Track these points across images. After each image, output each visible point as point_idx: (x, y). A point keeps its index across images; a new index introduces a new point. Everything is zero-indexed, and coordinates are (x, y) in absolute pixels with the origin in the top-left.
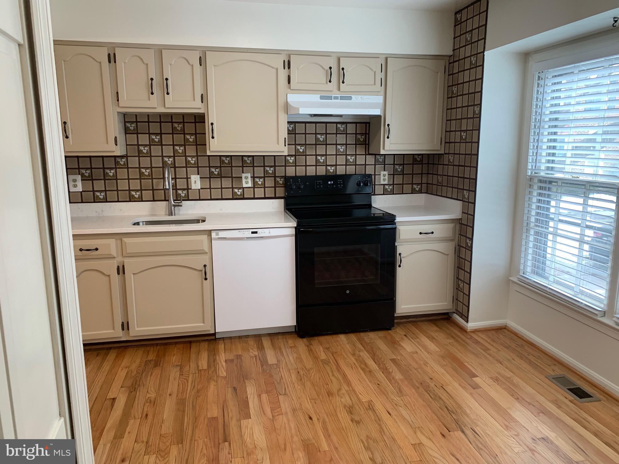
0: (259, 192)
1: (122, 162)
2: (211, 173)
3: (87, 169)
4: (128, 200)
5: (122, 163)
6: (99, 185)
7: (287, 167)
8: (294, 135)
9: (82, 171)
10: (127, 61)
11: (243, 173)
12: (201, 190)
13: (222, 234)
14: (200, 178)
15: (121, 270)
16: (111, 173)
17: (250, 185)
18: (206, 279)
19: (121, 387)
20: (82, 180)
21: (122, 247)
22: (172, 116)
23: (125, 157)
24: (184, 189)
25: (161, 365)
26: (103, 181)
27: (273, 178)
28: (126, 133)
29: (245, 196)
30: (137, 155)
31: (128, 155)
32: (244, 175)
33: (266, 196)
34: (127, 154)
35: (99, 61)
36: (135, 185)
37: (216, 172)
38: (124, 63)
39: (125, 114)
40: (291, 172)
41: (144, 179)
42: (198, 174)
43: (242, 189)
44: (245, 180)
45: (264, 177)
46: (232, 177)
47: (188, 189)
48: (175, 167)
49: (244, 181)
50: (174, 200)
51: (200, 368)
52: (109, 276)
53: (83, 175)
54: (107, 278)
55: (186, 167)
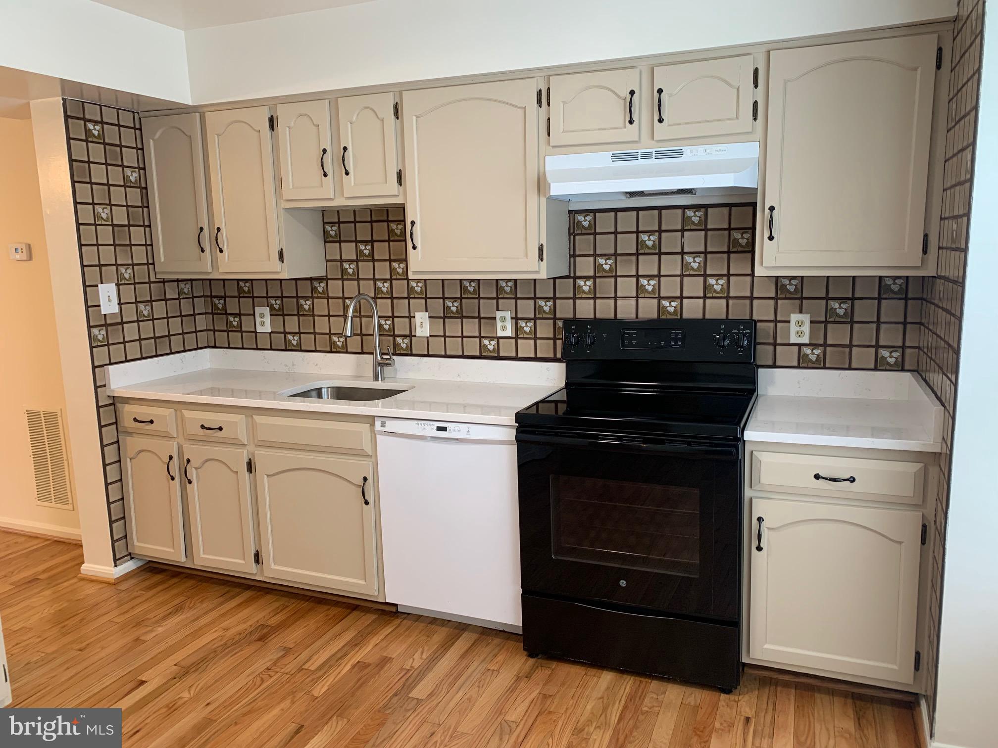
0: (526, 347)
1: (321, 287)
2: (446, 309)
3: (276, 298)
4: (328, 349)
5: (320, 290)
6: (292, 324)
7: (578, 301)
8: (592, 237)
9: (271, 301)
10: (292, 124)
11: (498, 310)
12: (430, 339)
13: (391, 426)
14: (429, 317)
16: (306, 304)
17: (509, 332)
18: (367, 503)
19: (175, 665)
20: (271, 315)
21: (252, 428)
22: (387, 210)
23: (323, 279)
24: (405, 336)
25: (266, 641)
26: (296, 318)
27: (551, 321)
28: (325, 242)
29: (502, 354)
30: (340, 277)
31: (329, 277)
32: (499, 315)
33: (539, 355)
34: (327, 276)
35: (257, 128)
36: (337, 325)
37: (454, 307)
38: (289, 128)
39: (323, 211)
40: (585, 310)
42: (427, 311)
43: (496, 340)
44: (501, 324)
45: (535, 319)
46: (479, 318)
47: (411, 336)
48: (392, 298)
49: (499, 324)
50: (382, 354)
52: (236, 473)
53: (272, 308)
55: (408, 298)
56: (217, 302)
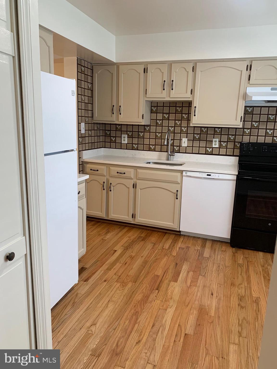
0: (223, 151)
1: (148, 128)
2: (194, 137)
3: (130, 131)
4: (148, 150)
5: (147, 129)
6: (135, 141)
7: (244, 136)
8: (251, 115)
9: (128, 132)
10: (153, 72)
11: (214, 138)
12: (187, 147)
13: (189, 174)
14: (188, 140)
15: (134, 186)
16: (141, 134)
17: (217, 146)
18: (177, 199)
19: (122, 246)
20: (128, 137)
21: (136, 174)
22: (176, 103)
23: (149, 126)
24: (178, 146)
25: (145, 241)
26: (137, 139)
27: (233, 143)
28: (151, 113)
29: (213, 153)
30: (155, 125)
31: (151, 125)
32: (214, 140)
33: (227, 154)
34: (150, 125)
35: (139, 72)
36: (153, 142)
37: (197, 137)
38: (152, 72)
39: (152, 102)
40: (246, 139)
41: (157, 139)
42: (187, 138)
43: (212, 148)
44: (215, 143)
45: (227, 142)
46: (206, 141)
47: (180, 146)
48: (174, 133)
49: (214, 143)
50: (171, 152)
51: (164, 248)
52: (129, 188)
53: (128, 135)
54: (128, 189)
55: (180, 133)
56: (107, 132)
